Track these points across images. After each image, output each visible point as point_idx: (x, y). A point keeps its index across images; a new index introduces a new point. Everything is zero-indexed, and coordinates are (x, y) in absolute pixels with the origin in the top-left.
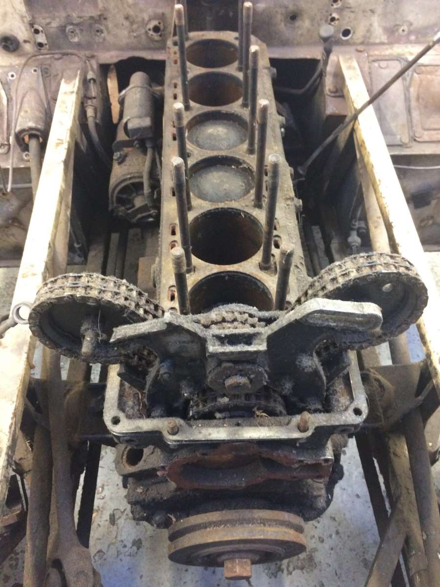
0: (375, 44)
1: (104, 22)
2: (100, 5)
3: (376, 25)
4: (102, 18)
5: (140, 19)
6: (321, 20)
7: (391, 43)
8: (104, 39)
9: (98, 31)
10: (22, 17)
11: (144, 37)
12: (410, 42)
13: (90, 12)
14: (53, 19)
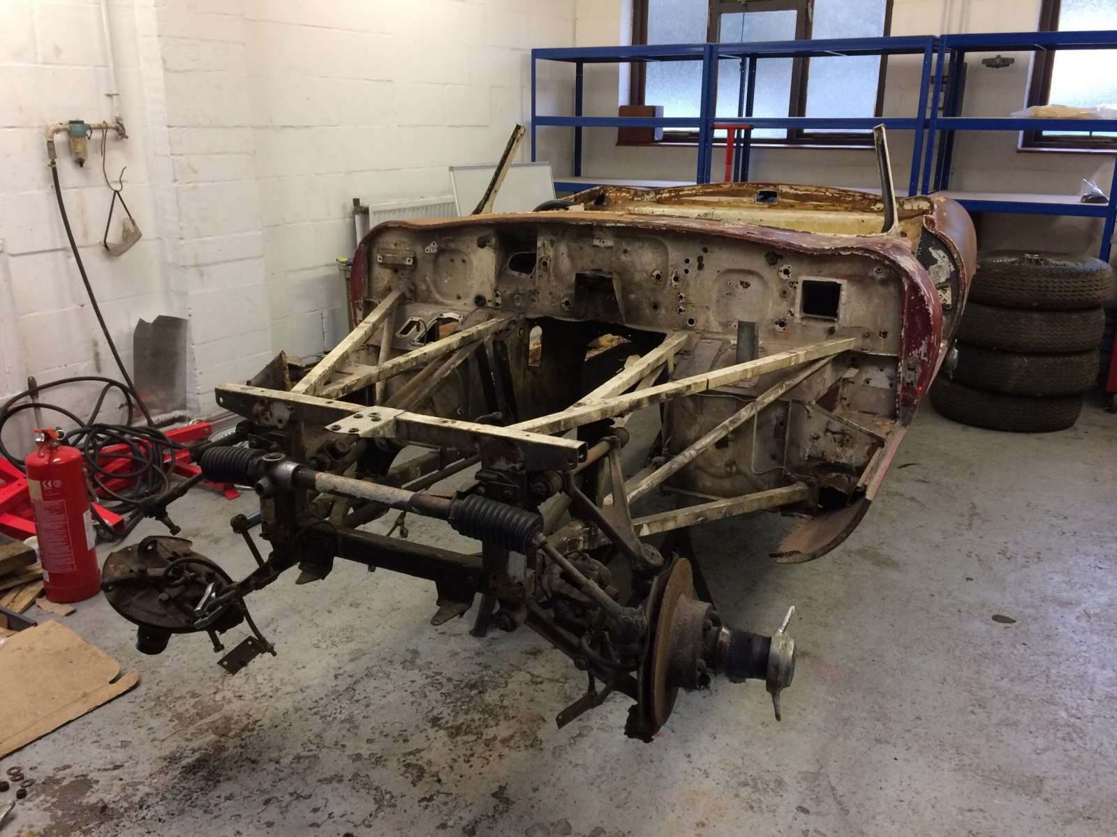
0: (712, 332)
1: (537, 295)
2: (537, 285)
3: (712, 318)
4: (535, 292)
6: (673, 309)
7: (725, 333)
8: (535, 306)
9: (532, 300)
10: (492, 285)
14: (509, 288)
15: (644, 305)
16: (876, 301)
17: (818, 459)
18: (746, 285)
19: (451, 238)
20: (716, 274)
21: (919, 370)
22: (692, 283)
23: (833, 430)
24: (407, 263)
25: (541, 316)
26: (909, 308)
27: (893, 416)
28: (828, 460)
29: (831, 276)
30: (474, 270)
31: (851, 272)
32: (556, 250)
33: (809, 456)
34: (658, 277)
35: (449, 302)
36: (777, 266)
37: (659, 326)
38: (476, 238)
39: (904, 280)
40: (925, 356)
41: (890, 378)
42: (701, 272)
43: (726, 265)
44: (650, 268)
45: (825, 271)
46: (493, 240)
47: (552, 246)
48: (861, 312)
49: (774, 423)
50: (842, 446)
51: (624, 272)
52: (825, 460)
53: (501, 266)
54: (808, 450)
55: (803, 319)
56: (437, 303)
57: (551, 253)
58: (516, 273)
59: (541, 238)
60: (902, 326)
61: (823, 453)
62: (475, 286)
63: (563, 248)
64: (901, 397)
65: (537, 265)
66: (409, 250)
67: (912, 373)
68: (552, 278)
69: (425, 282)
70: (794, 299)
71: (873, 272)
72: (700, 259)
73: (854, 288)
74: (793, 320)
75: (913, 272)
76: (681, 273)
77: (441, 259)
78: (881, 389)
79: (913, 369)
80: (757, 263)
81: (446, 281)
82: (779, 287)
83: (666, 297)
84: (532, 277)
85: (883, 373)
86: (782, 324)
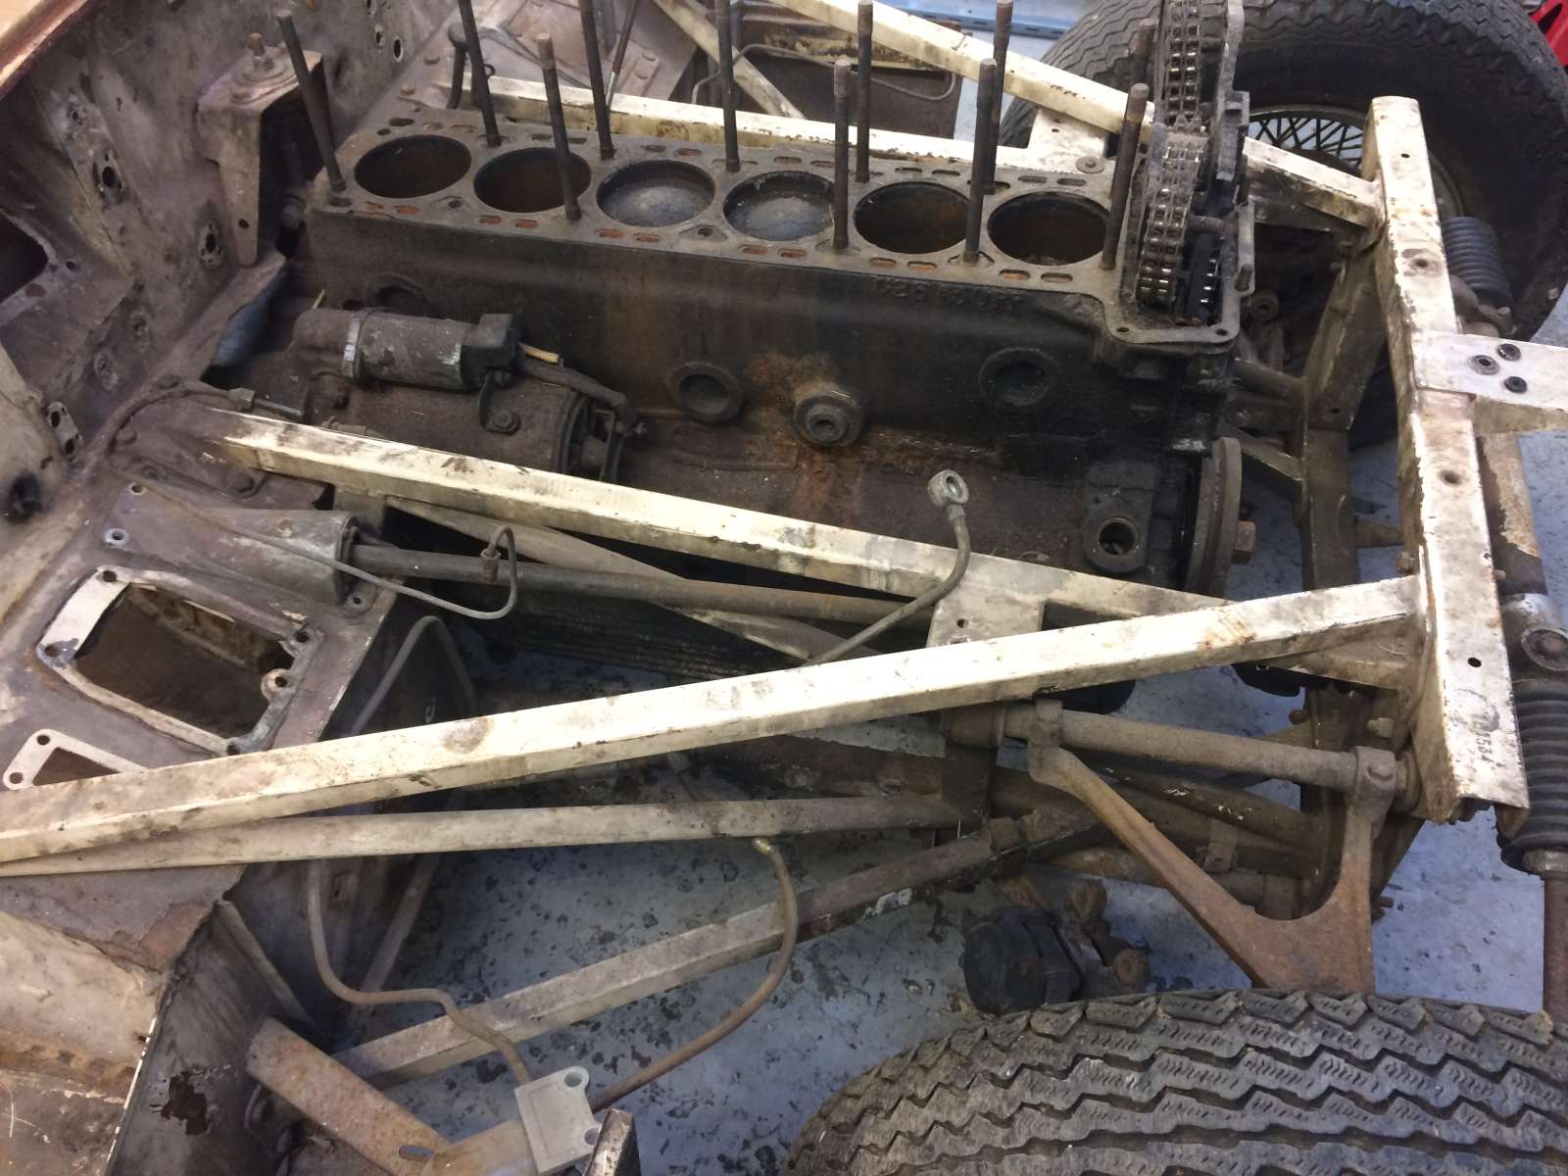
1: (142, 298)
5: (184, 243)
8: (151, 336)
9: (137, 327)
11: (202, 276)
13: (116, 292)
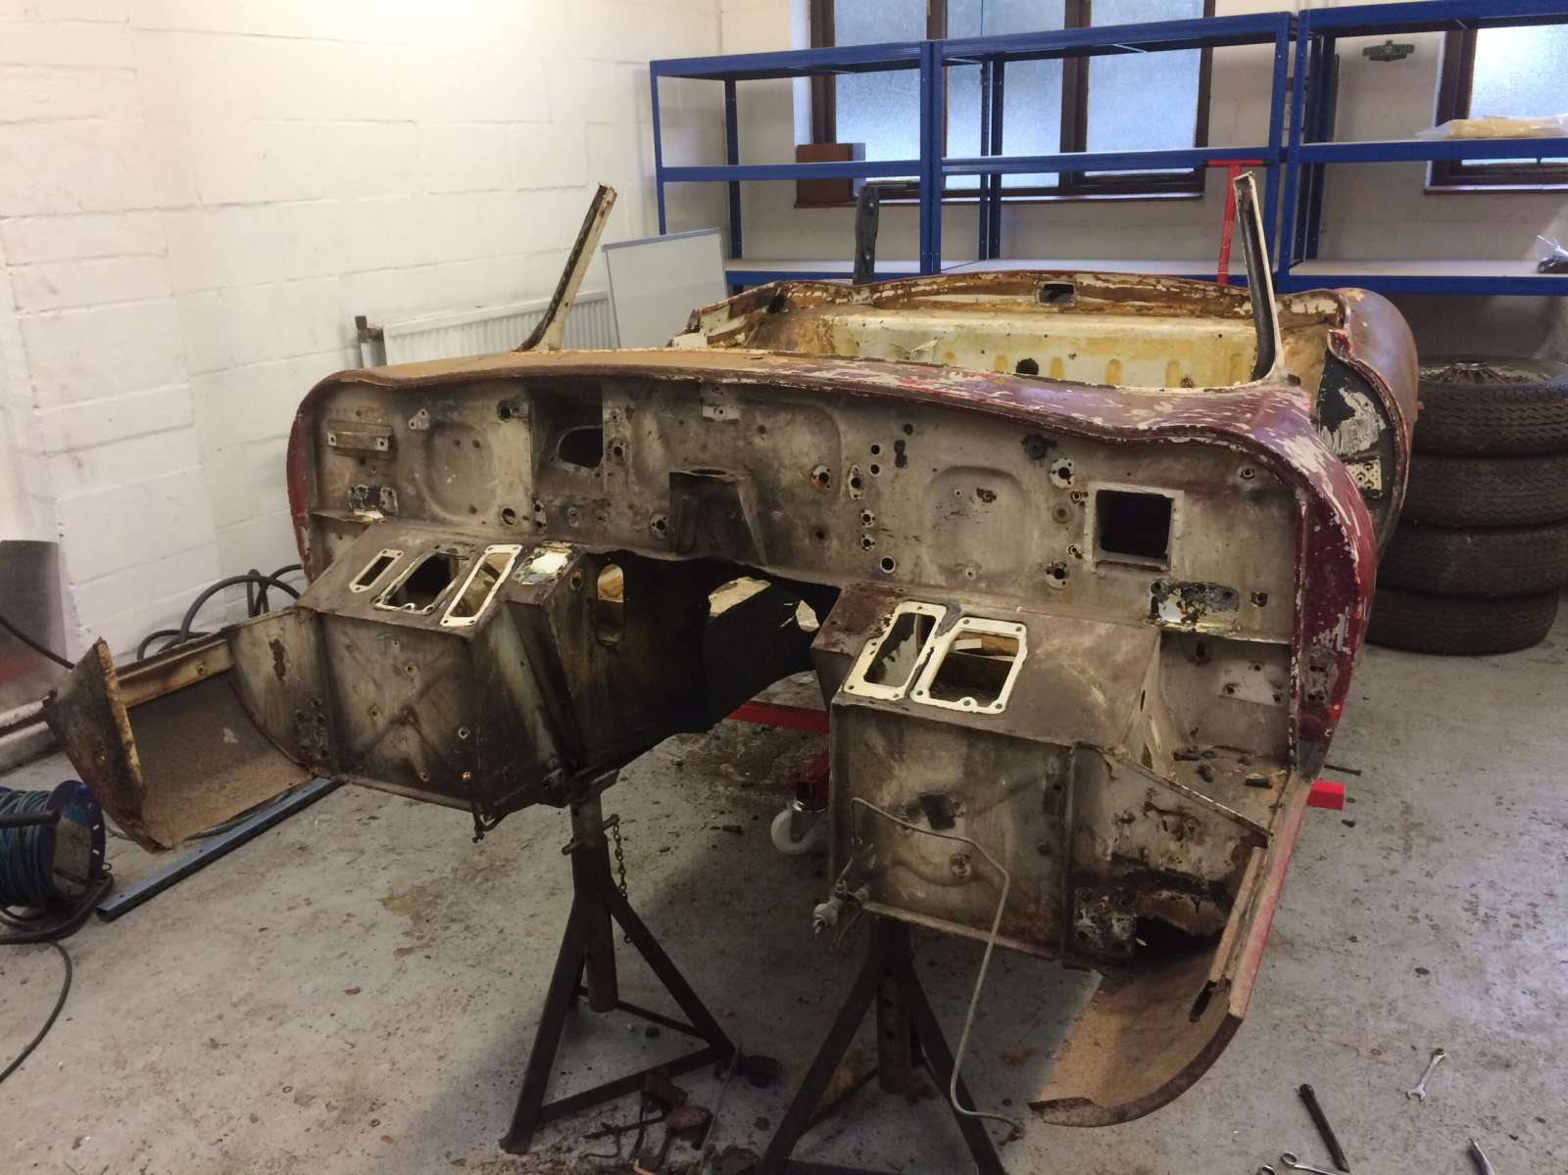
0: (928, 586)
1: (607, 508)
2: (606, 488)
3: (925, 558)
4: (604, 503)
5: (644, 510)
6: (852, 541)
7: (951, 589)
8: (606, 529)
9: (600, 518)
10: (527, 490)
11: (647, 532)
12: (980, 591)
14: (556, 497)
15: (800, 530)
16: (1244, 532)
17: (1133, 861)
18: (989, 497)
19: (451, 402)
20: (929, 477)
21: (1334, 670)
22: (886, 491)
23: (1162, 806)
24: (379, 448)
25: (617, 548)
26: (1310, 551)
27: (1283, 760)
28: (1152, 865)
29: (1152, 483)
30: (496, 462)
31: (1192, 477)
32: (637, 427)
33: (1115, 855)
34: (824, 478)
35: (457, 519)
36: (1046, 462)
37: (827, 571)
38: (494, 404)
39: (1301, 495)
40: (1345, 645)
41: (1276, 685)
42: (903, 471)
43: (949, 459)
44: (808, 462)
45: (1140, 475)
46: (525, 407)
47: (629, 418)
48: (1215, 555)
49: (1044, 784)
50: (1179, 839)
51: (760, 473)
52: (1146, 864)
53: (546, 453)
54: (1111, 842)
55: (1098, 564)
56: (435, 519)
57: (628, 433)
58: (570, 467)
59: (610, 403)
60: (1297, 587)
61: (1142, 850)
62: (499, 491)
63: (649, 424)
64: (1298, 724)
65: (605, 456)
66: (379, 425)
67: (1320, 676)
68: (632, 478)
69: (413, 481)
70: (1081, 526)
71: (1236, 478)
72: (899, 446)
73: (1197, 509)
74: (1079, 567)
75: (1317, 475)
76: (865, 471)
77: (438, 441)
78: (1258, 704)
79: (1322, 670)
80: (1010, 455)
81: (449, 481)
82: (1052, 502)
83: (838, 517)
84: (598, 475)
85: (1261, 672)
86: (1059, 574)
